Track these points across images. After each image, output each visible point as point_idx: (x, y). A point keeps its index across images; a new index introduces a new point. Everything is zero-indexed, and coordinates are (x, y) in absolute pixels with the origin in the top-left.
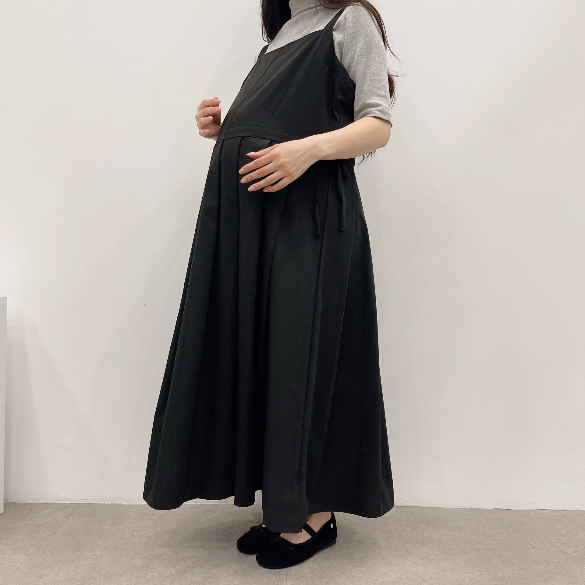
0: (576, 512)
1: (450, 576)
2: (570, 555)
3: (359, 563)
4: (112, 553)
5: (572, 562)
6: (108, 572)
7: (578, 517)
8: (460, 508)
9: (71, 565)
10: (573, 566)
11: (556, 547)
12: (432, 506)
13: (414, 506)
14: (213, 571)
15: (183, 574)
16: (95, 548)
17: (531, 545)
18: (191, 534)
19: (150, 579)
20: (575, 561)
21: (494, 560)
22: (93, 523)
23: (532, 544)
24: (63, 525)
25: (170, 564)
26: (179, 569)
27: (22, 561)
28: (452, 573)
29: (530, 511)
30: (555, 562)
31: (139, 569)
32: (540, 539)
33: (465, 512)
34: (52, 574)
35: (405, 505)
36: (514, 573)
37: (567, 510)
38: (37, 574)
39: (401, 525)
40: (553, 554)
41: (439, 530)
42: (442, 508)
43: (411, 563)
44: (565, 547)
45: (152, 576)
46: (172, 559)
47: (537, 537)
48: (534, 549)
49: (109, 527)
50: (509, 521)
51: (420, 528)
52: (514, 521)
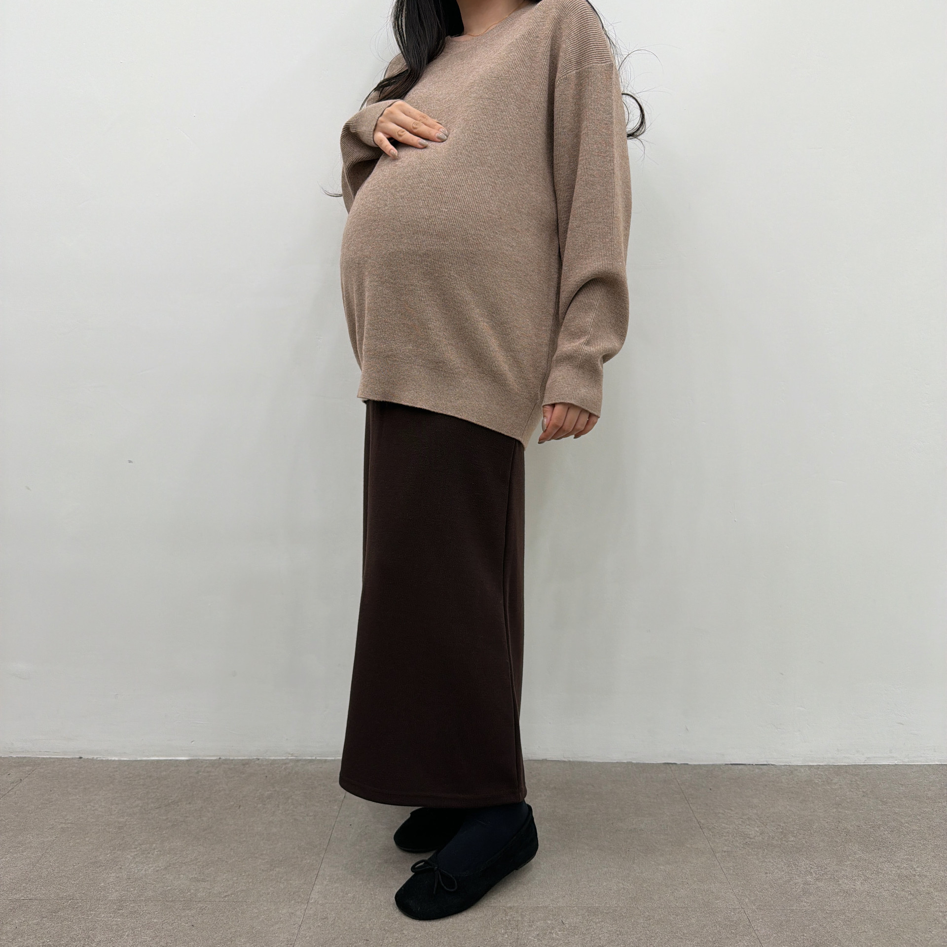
0: (783, 767)
2: (751, 838)
4: (69, 839)
7: (785, 776)
8: (612, 763)
11: (734, 826)
12: (571, 760)
13: (545, 759)
14: (210, 870)
15: (164, 875)
16: (46, 831)
17: (699, 823)
18: (196, 809)
19: (111, 882)
21: (635, 848)
22: (56, 789)
23: (702, 821)
24: (11, 793)
25: (149, 858)
26: (158, 867)
28: (565, 870)
29: (716, 766)
30: (725, 852)
31: (100, 866)
32: (715, 813)
33: (619, 769)
35: (530, 759)
36: (657, 869)
37: (772, 765)
40: (726, 838)
42: (586, 763)
44: (748, 827)
46: (154, 849)
47: (712, 810)
48: (700, 830)
49: (77, 796)
50: (680, 783)
51: (543, 795)
52: (687, 784)
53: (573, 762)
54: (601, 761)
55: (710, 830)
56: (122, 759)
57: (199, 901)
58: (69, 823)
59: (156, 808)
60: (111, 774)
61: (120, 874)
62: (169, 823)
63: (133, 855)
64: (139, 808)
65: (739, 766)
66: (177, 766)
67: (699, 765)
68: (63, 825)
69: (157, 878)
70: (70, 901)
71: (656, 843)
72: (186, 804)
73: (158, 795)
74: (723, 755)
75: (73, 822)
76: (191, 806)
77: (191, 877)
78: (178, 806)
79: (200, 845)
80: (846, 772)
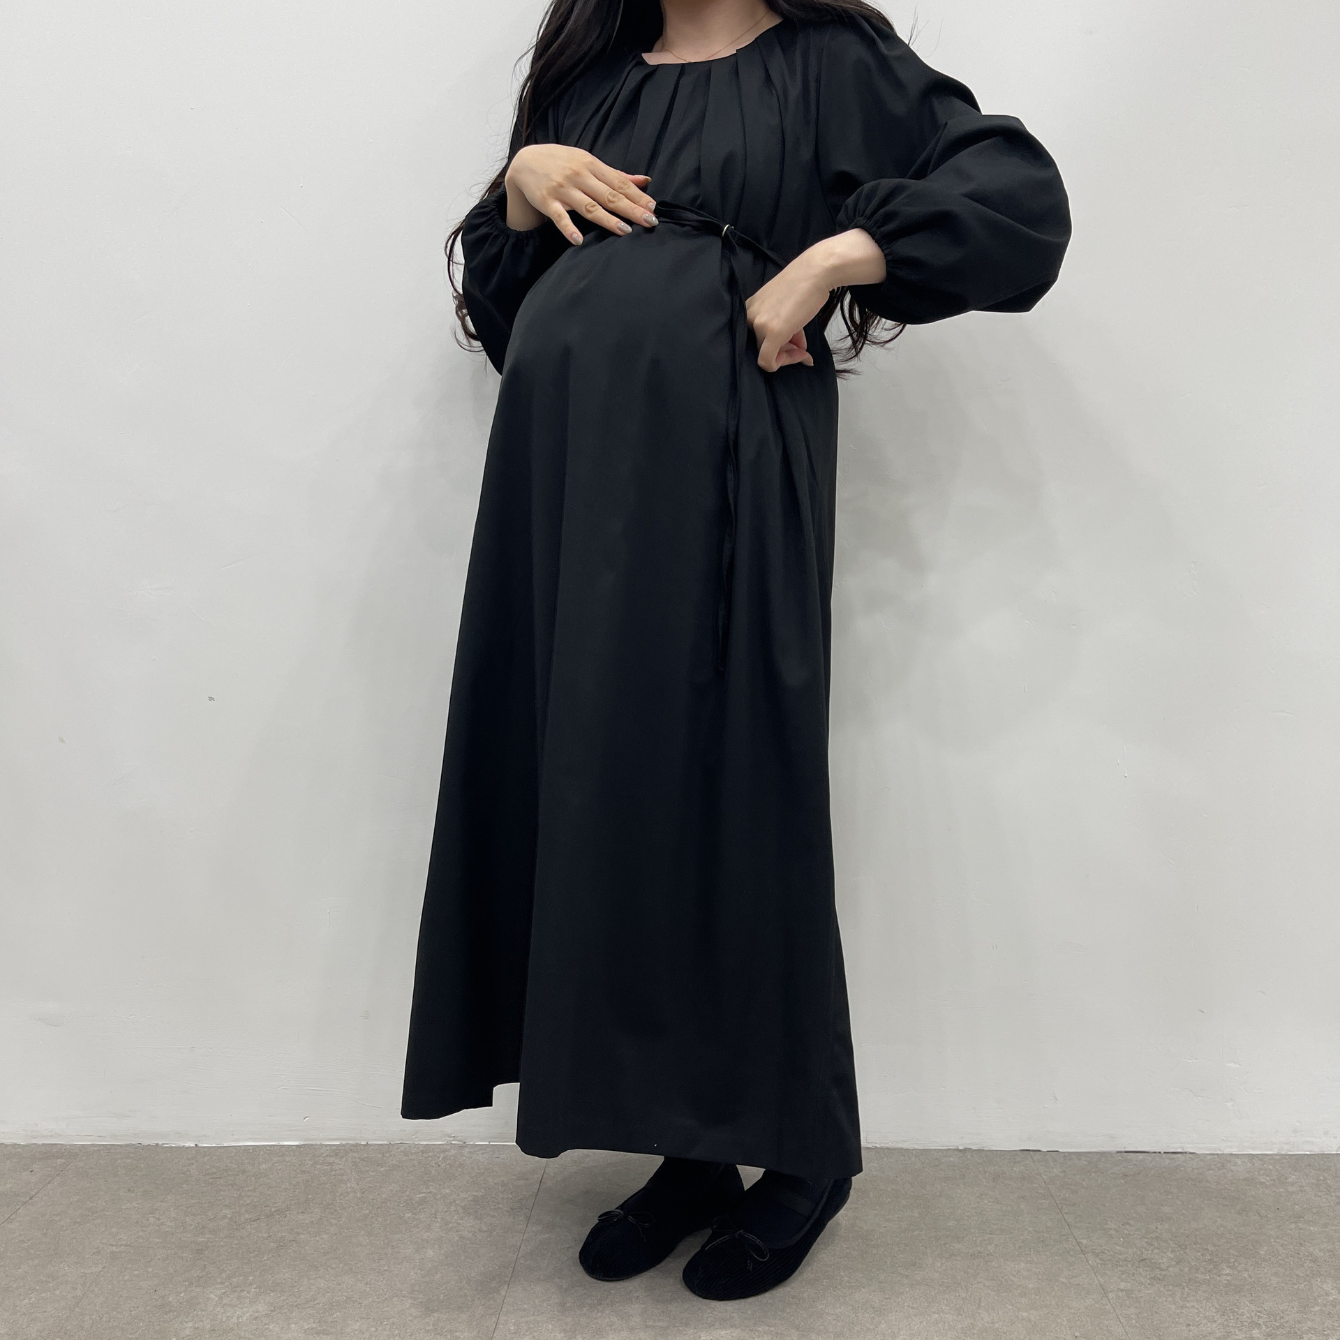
0: (1209, 1157)
1: (868, 1325)
5: (1162, 1289)
6: (102, 1318)
7: (1211, 1172)
10: (1160, 1300)
11: (1135, 1250)
15: (266, 1324)
16: (88, 1258)
18: (312, 1222)
20: (1171, 1287)
21: (981, 1282)
23: (1084, 1241)
25: (243, 1298)
26: (258, 1312)
28: (873, 1317)
29: (1102, 1154)
31: (170, 1311)
33: (951, 1159)
36: (1017, 1316)
37: (1191, 1153)
40: (1125, 1268)
42: (902, 1149)
58: (121, 1245)
59: (254, 1221)
63: (218, 1292)
65: (1138, 1154)
66: (283, 1156)
67: (1077, 1153)
68: (114, 1248)
72: (298, 1213)
74: (1114, 1137)
75: (129, 1243)
76: (306, 1215)
80: (1309, 1165)
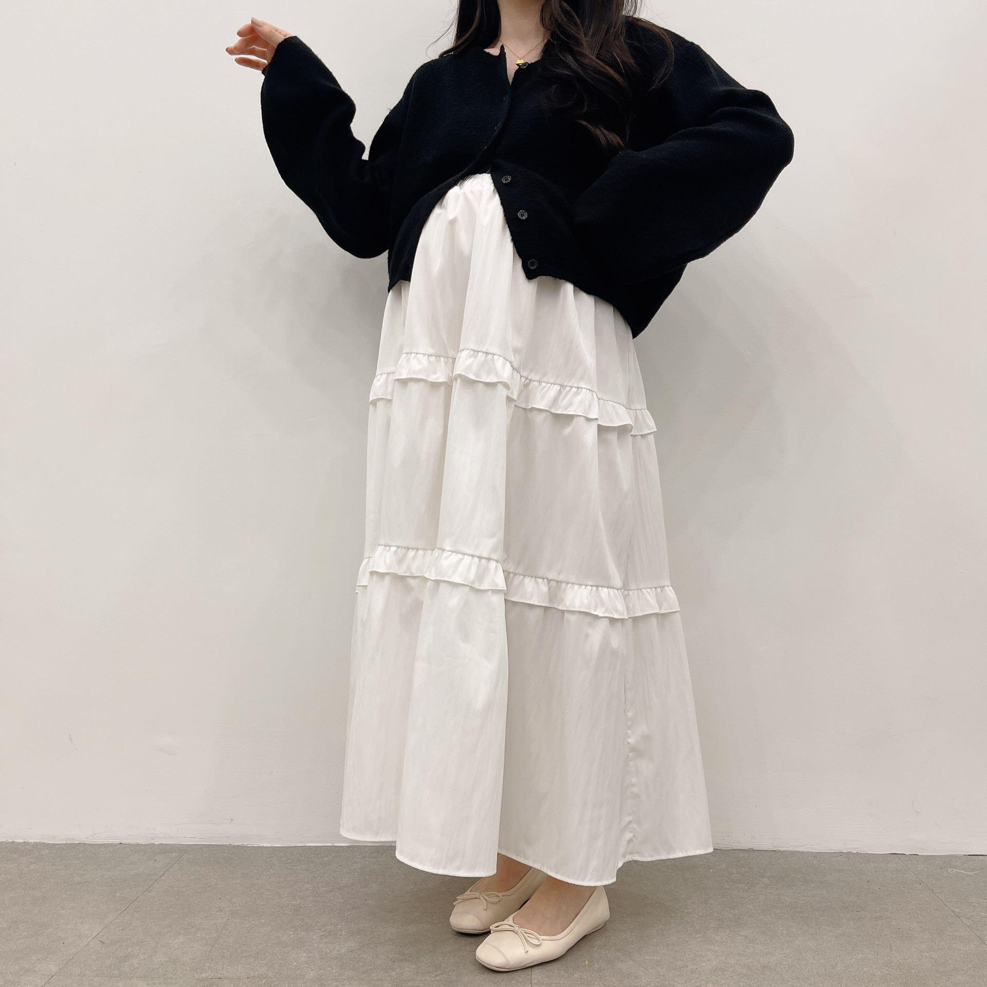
3: (656, 940)
4: (243, 921)
8: (830, 853)
9: (175, 939)
12: (782, 849)
13: (750, 849)
14: (410, 950)
19: (304, 962)
22: (212, 874)
24: (163, 878)
27: (95, 934)
32: (969, 902)
34: (144, 954)
35: (734, 848)
38: (118, 954)
39: (727, 879)
41: (793, 888)
43: (745, 939)
45: (308, 957)
46: (341, 930)
47: (963, 899)
48: (957, 918)
49: (238, 881)
50: (916, 873)
51: (761, 883)
52: (924, 874)
53: (784, 851)
54: (817, 851)
55: (968, 918)
56: (275, 846)
57: (409, 980)
60: (268, 860)
61: (311, 954)
62: (348, 906)
64: (310, 891)
69: (354, 958)
70: (264, 980)
71: (910, 930)
73: (327, 879)
77: (391, 957)
78: (353, 890)
79: (390, 926)
